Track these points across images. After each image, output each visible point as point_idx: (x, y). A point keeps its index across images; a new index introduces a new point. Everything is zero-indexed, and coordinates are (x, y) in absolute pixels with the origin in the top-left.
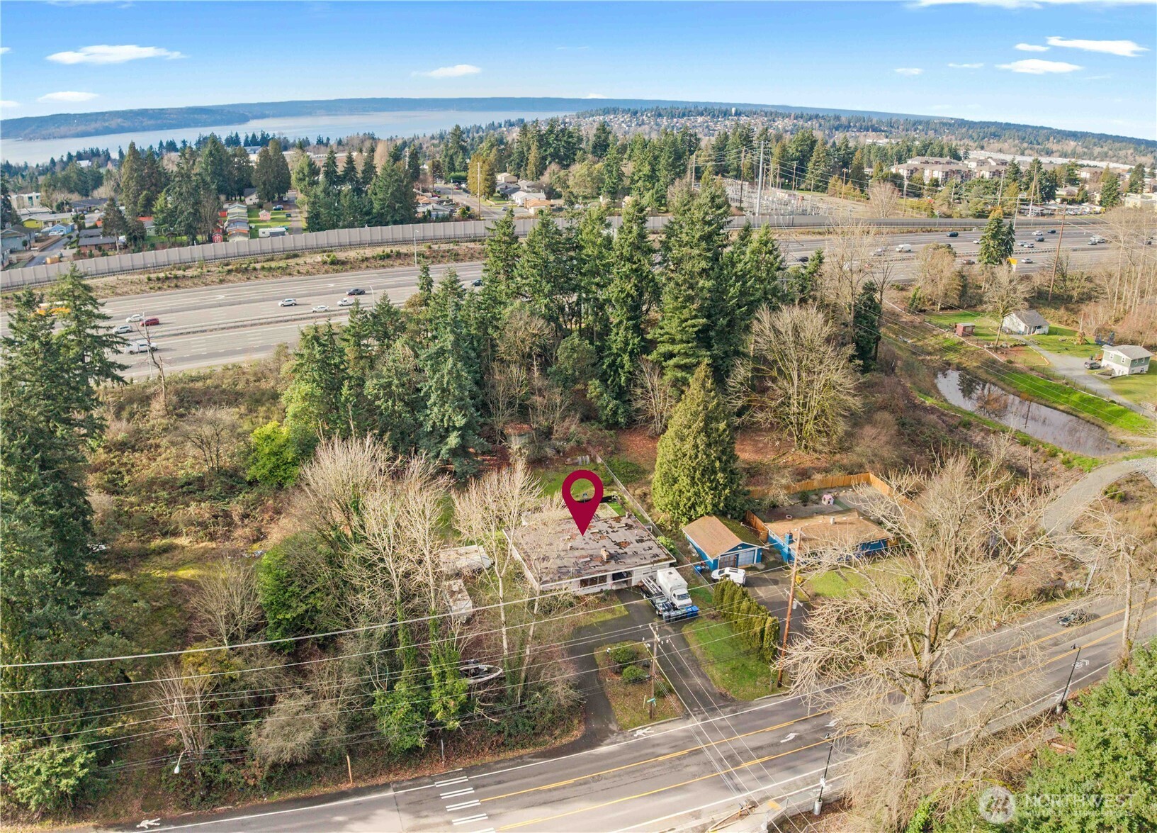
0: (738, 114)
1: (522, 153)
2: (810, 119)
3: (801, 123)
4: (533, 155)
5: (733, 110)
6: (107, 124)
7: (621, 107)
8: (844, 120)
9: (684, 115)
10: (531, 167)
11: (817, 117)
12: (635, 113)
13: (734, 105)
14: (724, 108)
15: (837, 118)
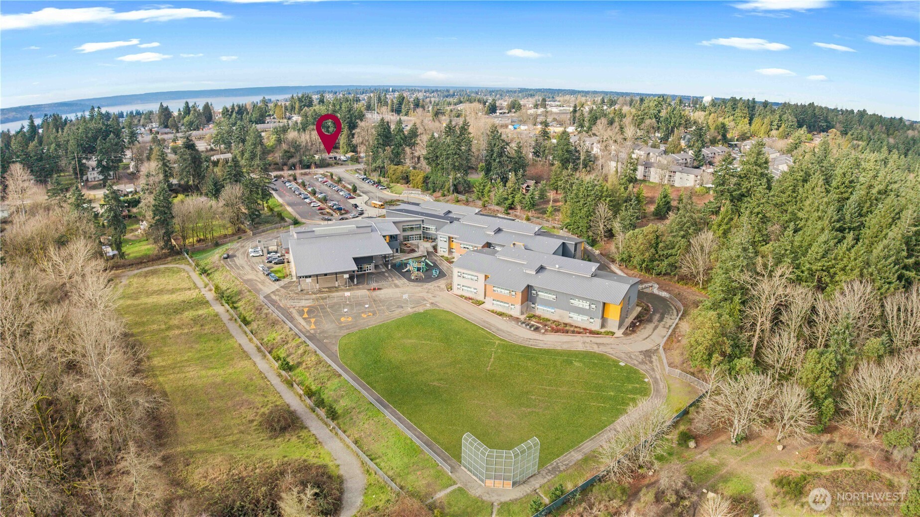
0: (393, 91)
1: (292, 106)
2: (433, 92)
3: (428, 95)
4: (297, 105)
5: (391, 89)
6: (6, 116)
7: (327, 90)
8: (451, 92)
9: (363, 93)
10: (297, 110)
11: (437, 91)
12: (336, 93)
13: (391, 86)
14: (385, 88)
15: (448, 91)
